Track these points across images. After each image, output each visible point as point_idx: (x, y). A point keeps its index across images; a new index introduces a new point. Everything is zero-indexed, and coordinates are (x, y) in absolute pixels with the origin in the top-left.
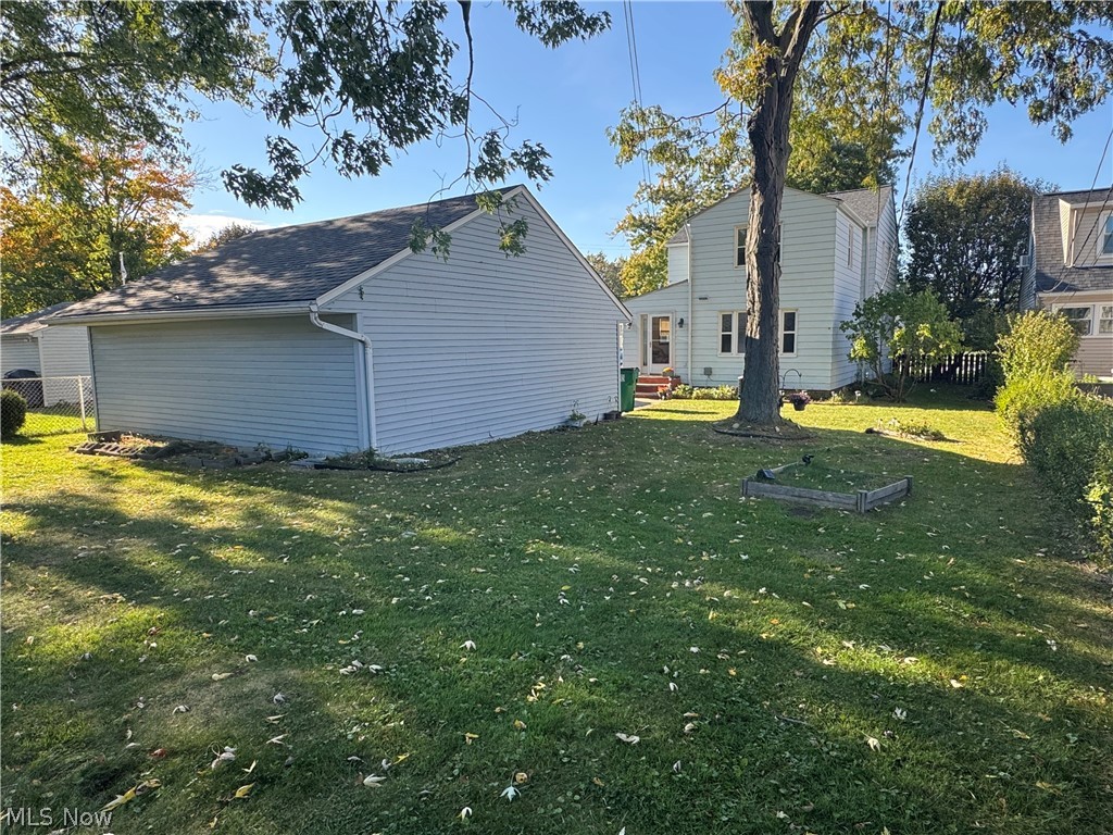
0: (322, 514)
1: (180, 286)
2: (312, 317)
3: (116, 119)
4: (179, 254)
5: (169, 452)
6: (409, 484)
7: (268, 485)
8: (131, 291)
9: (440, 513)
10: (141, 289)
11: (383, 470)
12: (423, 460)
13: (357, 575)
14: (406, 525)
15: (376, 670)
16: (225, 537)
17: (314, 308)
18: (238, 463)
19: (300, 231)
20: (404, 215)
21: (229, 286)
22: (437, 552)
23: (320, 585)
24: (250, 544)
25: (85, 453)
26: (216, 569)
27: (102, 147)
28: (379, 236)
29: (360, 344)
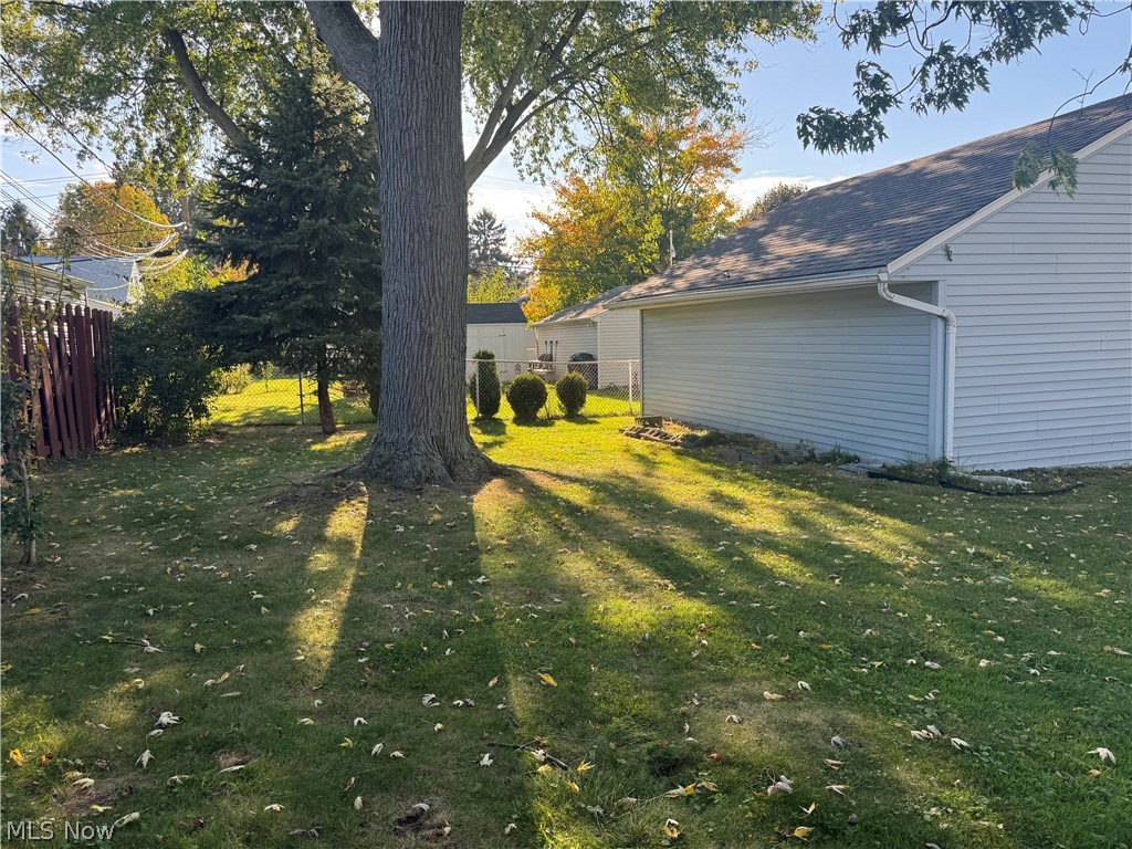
0: (879, 534)
1: (727, 263)
2: (881, 288)
3: (677, 89)
4: (723, 227)
5: (707, 441)
6: (999, 511)
7: (811, 490)
8: (679, 272)
9: (1048, 557)
10: (691, 268)
11: (961, 488)
12: (1020, 482)
13: (929, 618)
14: (996, 566)
15: (961, 746)
16: (769, 543)
17: (883, 277)
18: (777, 461)
19: (864, 182)
20: (1014, 141)
21: (780, 258)
22: (1046, 612)
23: (882, 620)
24: (796, 555)
25: (632, 436)
26: (761, 576)
27: (662, 121)
28: (975, 175)
29: (940, 322)
